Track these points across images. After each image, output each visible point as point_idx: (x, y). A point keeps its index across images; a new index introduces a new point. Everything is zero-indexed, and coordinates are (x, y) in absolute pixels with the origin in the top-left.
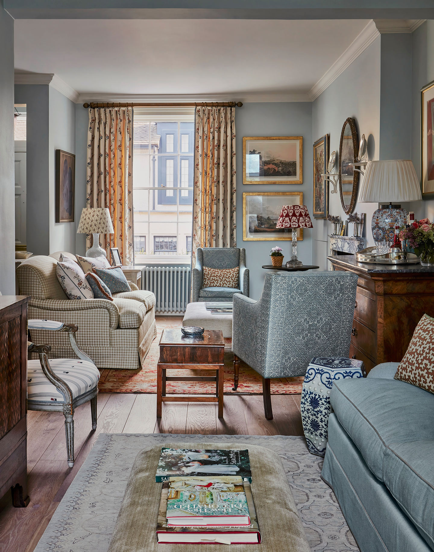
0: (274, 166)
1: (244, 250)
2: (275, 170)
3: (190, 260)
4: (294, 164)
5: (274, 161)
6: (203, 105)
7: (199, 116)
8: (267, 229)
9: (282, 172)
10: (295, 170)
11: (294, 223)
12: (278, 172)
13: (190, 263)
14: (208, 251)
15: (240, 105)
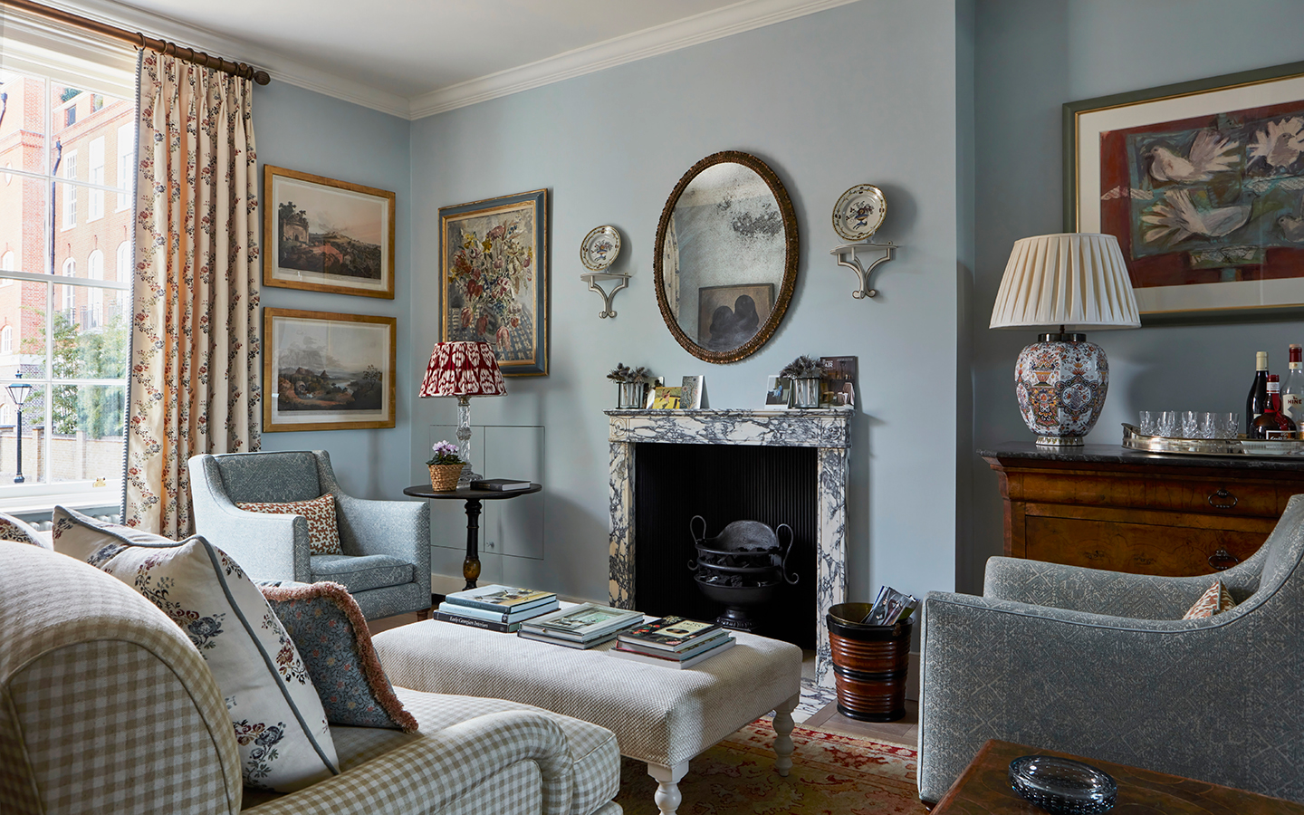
0: (335, 251)
1: (326, 454)
2: (337, 261)
3: (121, 494)
4: (375, 252)
5: (335, 237)
6: (162, 47)
7: (153, 76)
8: (319, 402)
9: (351, 267)
10: (379, 265)
11: (487, 384)
12: (344, 265)
13: (119, 502)
14: (238, 462)
15: (261, 79)
